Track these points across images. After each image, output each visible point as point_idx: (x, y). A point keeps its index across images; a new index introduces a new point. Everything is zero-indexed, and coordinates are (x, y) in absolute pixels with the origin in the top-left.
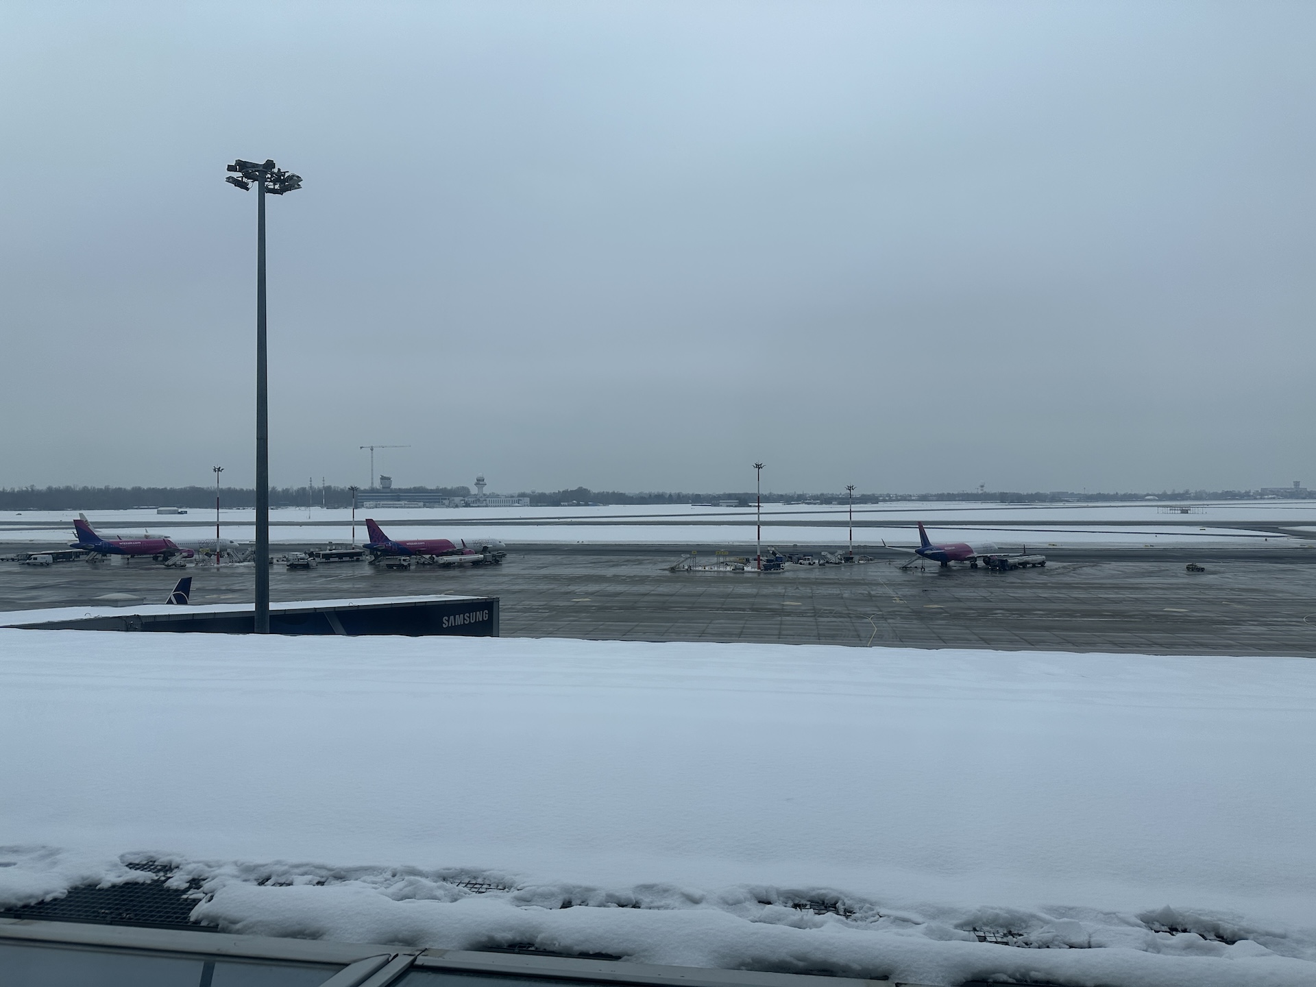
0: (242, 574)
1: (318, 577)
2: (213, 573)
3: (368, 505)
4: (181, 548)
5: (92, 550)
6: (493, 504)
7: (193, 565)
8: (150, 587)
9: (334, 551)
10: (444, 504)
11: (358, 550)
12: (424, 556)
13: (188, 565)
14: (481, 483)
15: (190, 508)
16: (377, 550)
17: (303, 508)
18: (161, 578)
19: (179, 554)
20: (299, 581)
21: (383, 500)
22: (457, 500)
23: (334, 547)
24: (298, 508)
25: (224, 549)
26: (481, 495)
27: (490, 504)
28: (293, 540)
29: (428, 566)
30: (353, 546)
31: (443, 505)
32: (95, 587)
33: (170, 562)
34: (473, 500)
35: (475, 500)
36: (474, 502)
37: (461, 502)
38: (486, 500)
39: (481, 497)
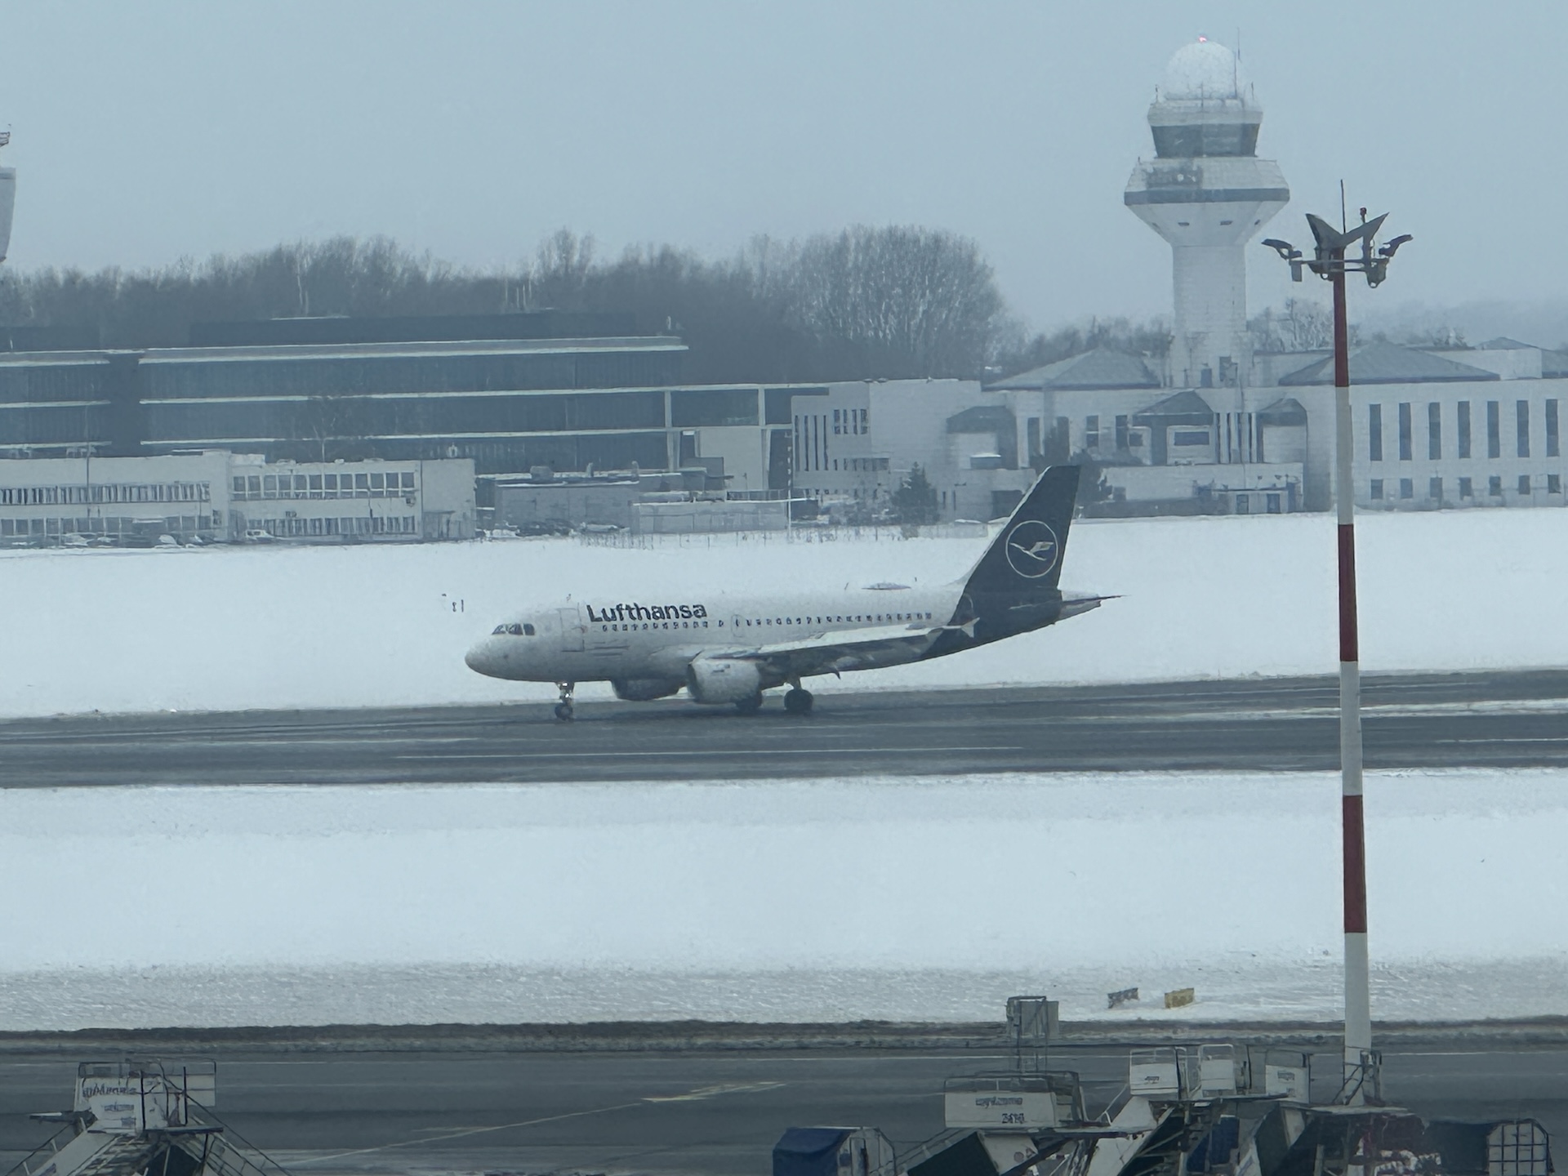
14: (1219, 172)
26: (1219, 345)
27: (1361, 472)
34: (1121, 420)
35: (1145, 421)
36: (1137, 440)
37: (963, 439)
38: (1296, 416)
39: (1223, 376)
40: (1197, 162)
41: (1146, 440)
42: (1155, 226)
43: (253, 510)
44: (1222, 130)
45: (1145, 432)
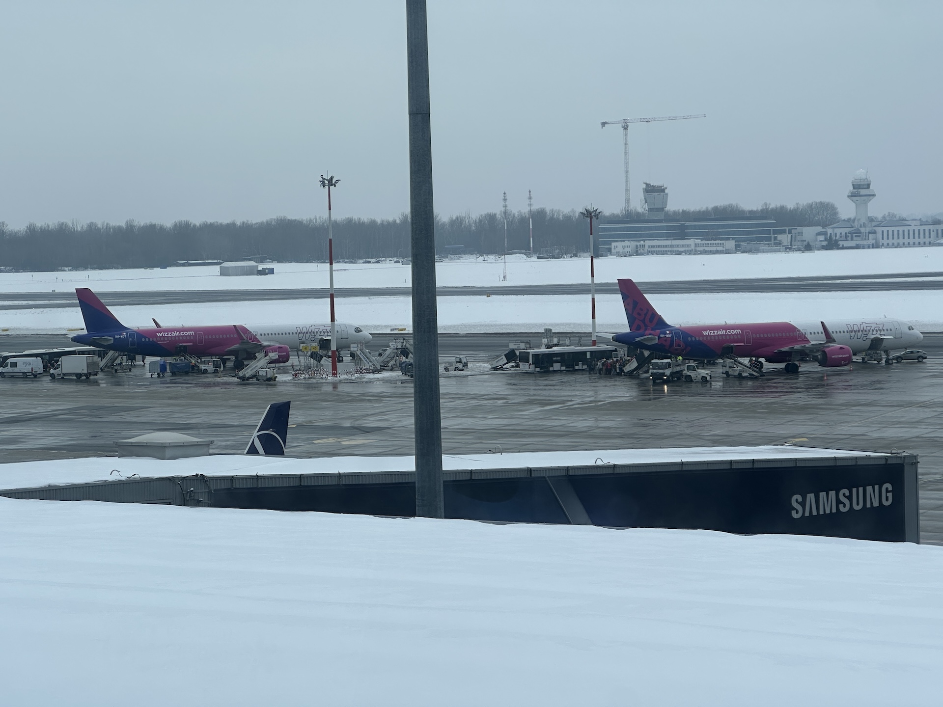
0: (379, 397)
1: (524, 403)
2: (326, 393)
3: (620, 249)
4: (265, 343)
5: (111, 347)
6: (891, 241)
7: (288, 378)
8: (214, 420)
9: (555, 349)
10: (779, 244)
11: (603, 347)
12: (740, 359)
13: (281, 378)
14: (863, 192)
15: (279, 261)
16: (642, 346)
17: (491, 258)
18: (232, 402)
19: (263, 354)
20: (490, 412)
21: (651, 237)
22: (809, 233)
23: (555, 341)
24: (481, 258)
25: (344, 345)
26: (863, 221)
27: (885, 242)
28: (474, 326)
29: (750, 383)
30: (594, 338)
31: (778, 246)
32: (118, 419)
33: (247, 372)
34: (846, 233)
35: (850, 233)
36: (848, 236)
37: (818, 236)
38: (875, 232)
39: (864, 226)
40: (859, 190)
41: (850, 237)
42: (852, 201)
43: (698, 249)
44: (864, 185)
45: (850, 235)
